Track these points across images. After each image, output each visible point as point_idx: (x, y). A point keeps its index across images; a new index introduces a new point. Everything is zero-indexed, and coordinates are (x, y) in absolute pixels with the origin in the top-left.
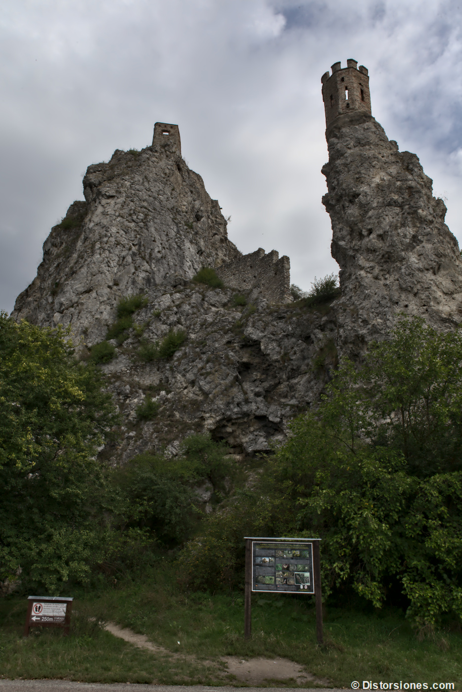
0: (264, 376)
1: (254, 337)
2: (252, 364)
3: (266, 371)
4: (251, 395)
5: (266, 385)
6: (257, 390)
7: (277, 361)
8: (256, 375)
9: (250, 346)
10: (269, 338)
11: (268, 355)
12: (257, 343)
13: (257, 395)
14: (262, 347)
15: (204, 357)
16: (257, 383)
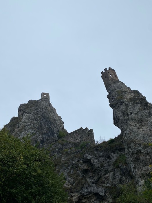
0: (94, 174)
1: (89, 158)
2: (88, 170)
3: (94, 172)
4: (91, 183)
5: (96, 178)
6: (92, 181)
7: (98, 167)
8: (91, 174)
9: (87, 162)
10: (94, 158)
11: (95, 165)
12: (89, 161)
13: (93, 183)
14: (92, 162)
15: (69, 168)
16: (92, 178)
